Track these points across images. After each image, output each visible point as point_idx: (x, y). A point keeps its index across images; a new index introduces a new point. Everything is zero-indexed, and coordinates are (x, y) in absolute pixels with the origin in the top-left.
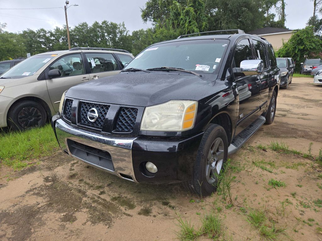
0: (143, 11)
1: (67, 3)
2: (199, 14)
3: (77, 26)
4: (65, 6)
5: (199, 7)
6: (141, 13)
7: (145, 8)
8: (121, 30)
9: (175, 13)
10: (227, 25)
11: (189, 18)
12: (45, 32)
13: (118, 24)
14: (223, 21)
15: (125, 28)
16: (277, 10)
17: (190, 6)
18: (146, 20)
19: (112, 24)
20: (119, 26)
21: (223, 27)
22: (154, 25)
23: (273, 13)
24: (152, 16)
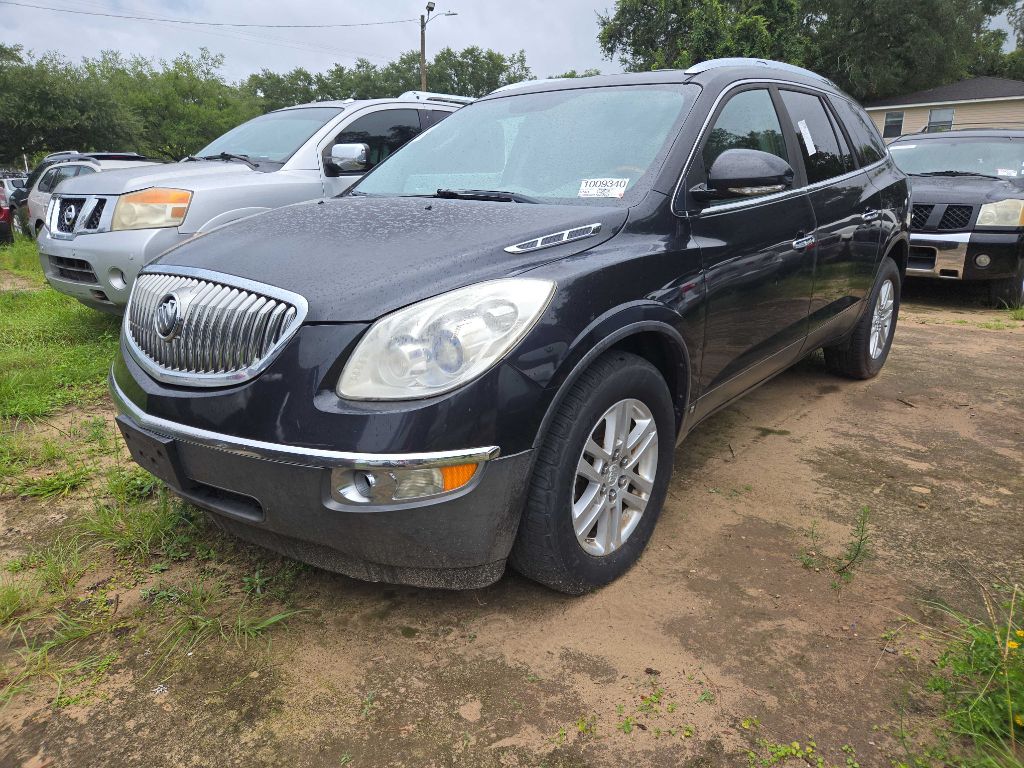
0: (604, 24)
1: (430, 9)
2: (780, 35)
3: (397, 62)
4: (423, 17)
5: (782, 14)
6: (599, 30)
7: (612, 14)
8: (512, 75)
9: (707, 32)
10: (862, 68)
11: (752, 48)
12: (307, 77)
13: (507, 55)
14: (850, 55)
15: (527, 69)
16: (1011, 18)
17: (756, 13)
18: (611, 50)
19: (491, 56)
20: (508, 63)
21: (848, 73)
22: (626, 61)
23: (1001, 28)
24: (629, 39)
